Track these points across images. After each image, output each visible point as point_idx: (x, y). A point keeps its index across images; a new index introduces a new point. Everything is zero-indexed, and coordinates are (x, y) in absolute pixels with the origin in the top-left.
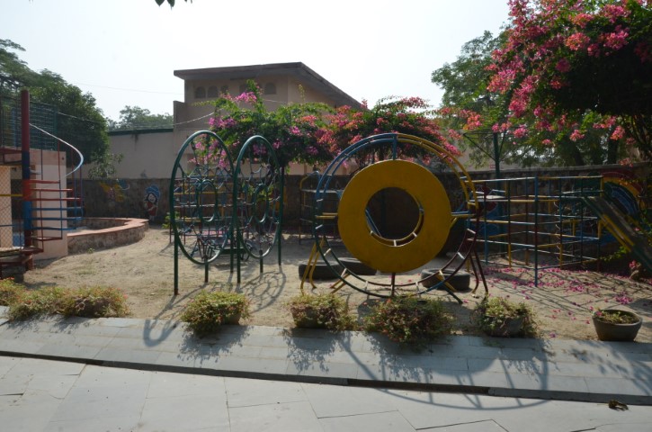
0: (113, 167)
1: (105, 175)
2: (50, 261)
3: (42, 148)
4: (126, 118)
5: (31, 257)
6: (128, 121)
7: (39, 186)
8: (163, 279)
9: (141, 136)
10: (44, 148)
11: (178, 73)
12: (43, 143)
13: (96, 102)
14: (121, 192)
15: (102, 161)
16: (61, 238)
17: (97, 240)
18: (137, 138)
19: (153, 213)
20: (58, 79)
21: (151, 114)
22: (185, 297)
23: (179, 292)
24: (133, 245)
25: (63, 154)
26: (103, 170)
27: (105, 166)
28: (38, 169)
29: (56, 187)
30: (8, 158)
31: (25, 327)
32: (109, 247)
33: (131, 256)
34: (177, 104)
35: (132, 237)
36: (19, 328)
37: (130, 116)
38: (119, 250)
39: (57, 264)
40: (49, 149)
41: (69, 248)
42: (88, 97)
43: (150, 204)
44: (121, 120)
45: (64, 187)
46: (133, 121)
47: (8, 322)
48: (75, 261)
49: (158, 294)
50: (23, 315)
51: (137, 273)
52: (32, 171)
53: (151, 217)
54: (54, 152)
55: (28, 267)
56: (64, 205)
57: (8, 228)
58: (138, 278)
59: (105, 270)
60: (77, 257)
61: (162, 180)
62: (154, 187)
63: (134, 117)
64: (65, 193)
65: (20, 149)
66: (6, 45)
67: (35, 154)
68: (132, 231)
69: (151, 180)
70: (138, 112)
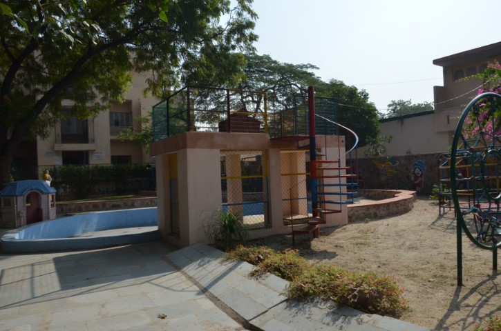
0: (384, 147)
1: (377, 154)
2: (334, 228)
3: (326, 134)
4: (392, 110)
5: (317, 226)
6: (394, 112)
7: (324, 166)
8: (439, 259)
9: (406, 120)
10: (328, 134)
11: (436, 62)
12: (328, 130)
13: (369, 96)
14: (391, 168)
15: (374, 142)
16: (340, 212)
17: (372, 211)
18: (402, 123)
19: (419, 185)
20: (342, 84)
21: (412, 104)
22: (473, 290)
23: (463, 283)
24: (404, 216)
25: (343, 138)
26: (376, 150)
27: (378, 146)
28: (323, 152)
29: (336, 165)
30: (301, 144)
31: (300, 310)
32: (382, 217)
33: (404, 228)
34: (437, 89)
35: (402, 209)
36: (294, 310)
37: (396, 108)
38: (391, 220)
39: (338, 232)
40: (332, 134)
41: (349, 217)
42: (363, 93)
43: (416, 178)
44: (389, 112)
45: (343, 165)
46: (398, 112)
47: (286, 300)
48: (353, 229)
49: (437, 281)
50: (299, 296)
51: (412, 248)
52: (318, 153)
53: (417, 188)
54: (335, 137)
55: (316, 235)
56: (344, 181)
57: (286, 201)
58: (412, 254)
59: (379, 241)
60: (355, 225)
61: (426, 155)
62: (419, 162)
63: (399, 108)
64: (345, 171)
65: (308, 135)
66: (307, 68)
67: (320, 139)
68: (402, 202)
69: (416, 157)
70: (402, 104)
